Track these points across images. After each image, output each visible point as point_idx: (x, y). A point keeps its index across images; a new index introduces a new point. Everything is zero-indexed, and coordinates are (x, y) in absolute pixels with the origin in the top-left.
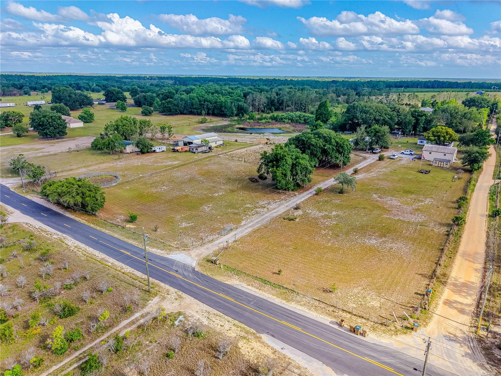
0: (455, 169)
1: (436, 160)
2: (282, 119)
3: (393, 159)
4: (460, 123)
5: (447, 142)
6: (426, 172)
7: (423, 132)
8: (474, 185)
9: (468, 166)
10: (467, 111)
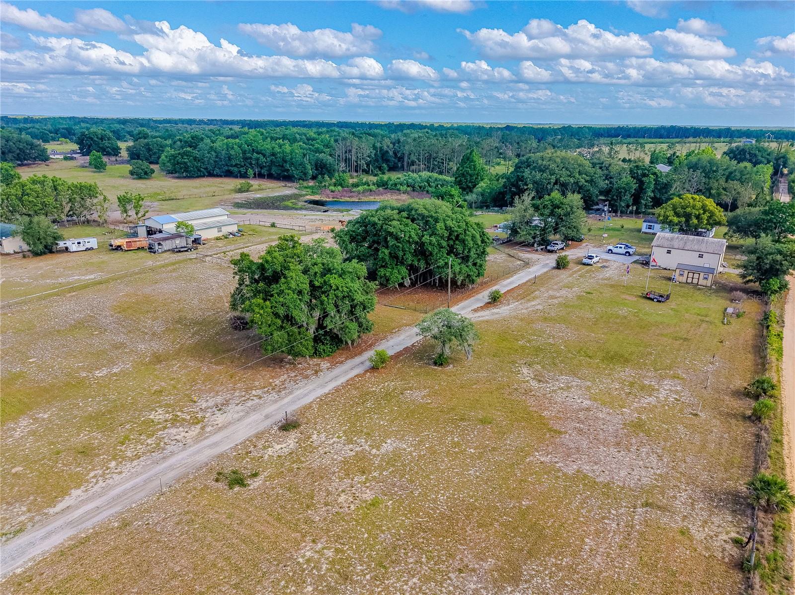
0: (724, 289)
1: (681, 268)
2: (396, 185)
3: (588, 265)
4: (725, 189)
5: (702, 228)
6: (660, 299)
7: (653, 207)
8: (779, 336)
9: (755, 282)
10: (734, 168)
